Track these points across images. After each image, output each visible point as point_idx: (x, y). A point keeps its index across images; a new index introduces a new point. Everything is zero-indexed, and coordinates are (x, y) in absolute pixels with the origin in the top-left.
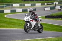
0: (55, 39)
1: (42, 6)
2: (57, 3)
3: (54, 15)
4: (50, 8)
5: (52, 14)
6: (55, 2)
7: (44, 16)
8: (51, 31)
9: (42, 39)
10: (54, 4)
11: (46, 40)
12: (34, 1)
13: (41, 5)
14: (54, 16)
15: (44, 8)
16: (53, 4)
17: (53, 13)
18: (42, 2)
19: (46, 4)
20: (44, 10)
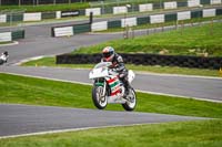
0: (89, 134)
2: (97, 12)
3: (85, 53)
4: (74, 29)
5: (78, 49)
6: (90, 7)
7: (54, 56)
8: (76, 106)
9: (45, 136)
11: (58, 139)
12: (17, 4)
13: (43, 17)
14: (86, 57)
15: (53, 30)
20: (53, 35)
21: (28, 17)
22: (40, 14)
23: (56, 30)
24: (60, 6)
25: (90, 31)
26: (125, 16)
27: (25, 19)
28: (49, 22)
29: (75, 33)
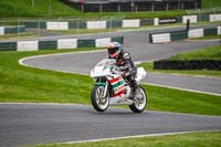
0: (186, 138)
1: (143, 29)
2: (193, 19)
3: (182, 59)
4: (171, 36)
5: (175, 54)
6: (186, 15)
7: (151, 62)
8: (172, 111)
9: (143, 140)
10: (185, 21)
11: (156, 142)
12: (117, 11)
13: (142, 24)
14: (183, 63)
15: (151, 35)
16: (179, 20)
17: (182, 53)
20: (151, 41)
21: (127, 23)
22: (138, 21)
23: (154, 36)
25: (187, 37)
27: (124, 26)
28: (148, 28)
29: (172, 40)
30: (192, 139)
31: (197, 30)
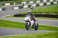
0: (23, 36)
1: (11, 6)
2: (25, 3)
4: (19, 8)
5: (20, 13)
6: (23, 2)
9: (11, 36)
10: (22, 3)
11: (15, 37)
13: (10, 4)
14: (22, 15)
15: (13, 7)
17: (22, 12)
18: (11, 1)
19: (15, 3)
22: (9, 3)
23: (14, 8)
24: (15, 1)
25: (23, 8)
26: (33, 4)
27: (5, 5)
28: (12, 6)
29: (19, 9)
30: (25, 36)
31: (26, 6)
